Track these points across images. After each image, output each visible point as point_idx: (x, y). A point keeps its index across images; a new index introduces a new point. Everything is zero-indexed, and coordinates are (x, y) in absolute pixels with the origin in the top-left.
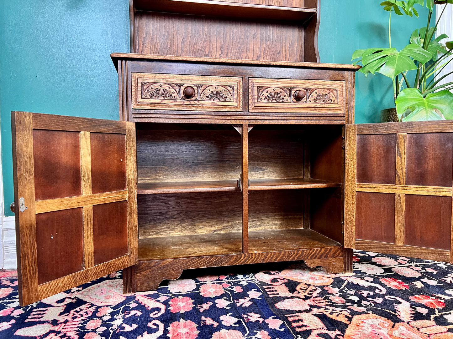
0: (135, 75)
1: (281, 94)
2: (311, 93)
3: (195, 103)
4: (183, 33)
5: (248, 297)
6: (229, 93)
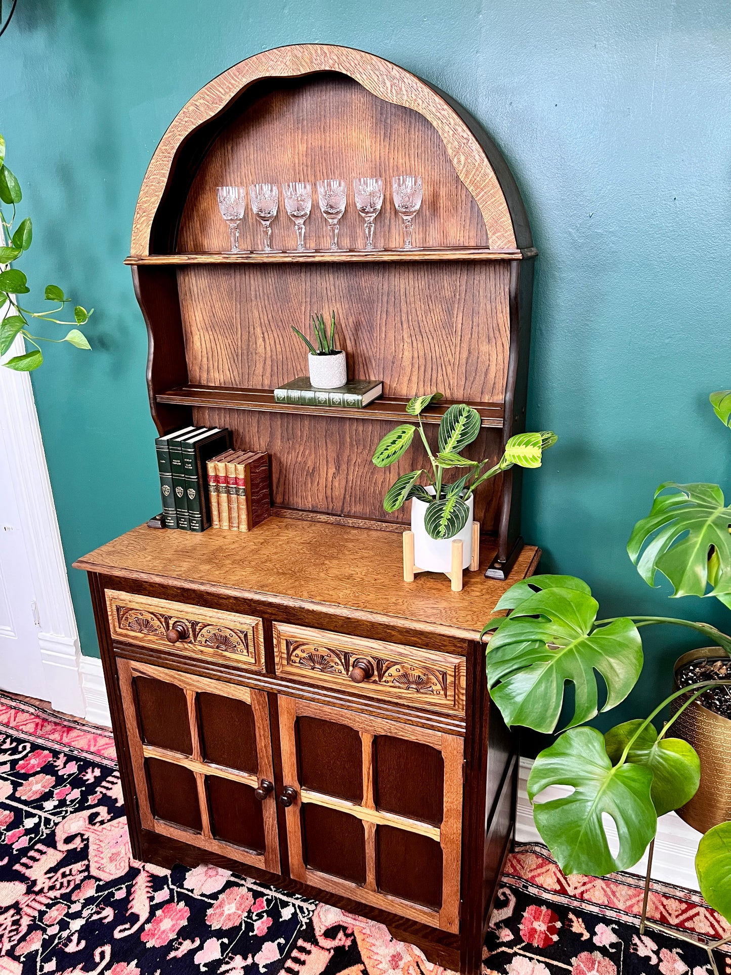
0: (109, 593)
1: (329, 660)
2: (389, 668)
3: (190, 647)
4: (269, 432)
5: (253, 957)
6: (240, 641)
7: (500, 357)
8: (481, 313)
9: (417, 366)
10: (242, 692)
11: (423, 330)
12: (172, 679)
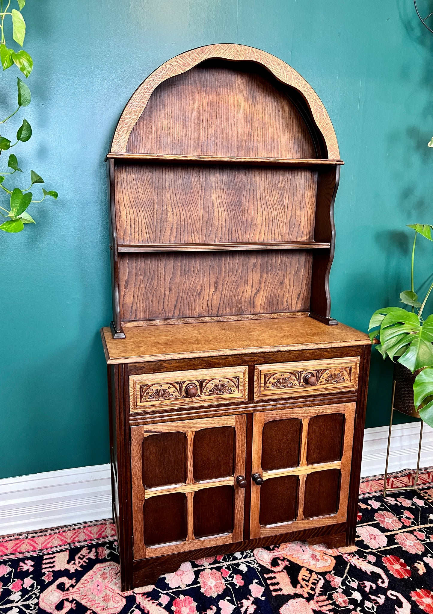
0: (133, 378)
1: (289, 379)
2: (322, 374)
3: (197, 399)
4: (172, 271)
5: (251, 596)
6: (234, 385)
7: (306, 218)
8: (297, 195)
9: (264, 224)
10: (229, 420)
11: (268, 205)
12: (177, 429)
